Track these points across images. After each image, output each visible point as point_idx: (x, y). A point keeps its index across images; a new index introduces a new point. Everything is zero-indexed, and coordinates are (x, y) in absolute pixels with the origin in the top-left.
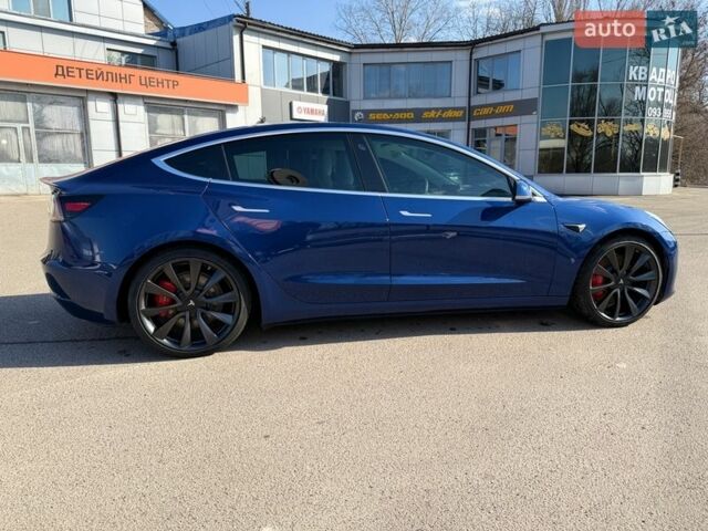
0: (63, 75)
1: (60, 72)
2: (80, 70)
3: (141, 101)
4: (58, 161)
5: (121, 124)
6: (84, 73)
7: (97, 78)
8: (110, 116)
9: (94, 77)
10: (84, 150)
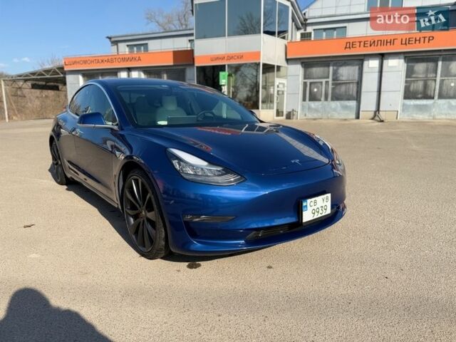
0: (350, 47)
1: (348, 46)
2: (360, 42)
3: (402, 56)
4: (341, 99)
5: (383, 74)
6: (362, 44)
7: (371, 45)
8: (377, 69)
9: (369, 45)
10: (357, 92)
